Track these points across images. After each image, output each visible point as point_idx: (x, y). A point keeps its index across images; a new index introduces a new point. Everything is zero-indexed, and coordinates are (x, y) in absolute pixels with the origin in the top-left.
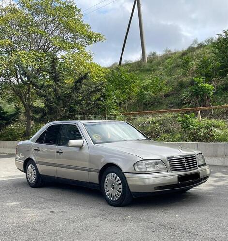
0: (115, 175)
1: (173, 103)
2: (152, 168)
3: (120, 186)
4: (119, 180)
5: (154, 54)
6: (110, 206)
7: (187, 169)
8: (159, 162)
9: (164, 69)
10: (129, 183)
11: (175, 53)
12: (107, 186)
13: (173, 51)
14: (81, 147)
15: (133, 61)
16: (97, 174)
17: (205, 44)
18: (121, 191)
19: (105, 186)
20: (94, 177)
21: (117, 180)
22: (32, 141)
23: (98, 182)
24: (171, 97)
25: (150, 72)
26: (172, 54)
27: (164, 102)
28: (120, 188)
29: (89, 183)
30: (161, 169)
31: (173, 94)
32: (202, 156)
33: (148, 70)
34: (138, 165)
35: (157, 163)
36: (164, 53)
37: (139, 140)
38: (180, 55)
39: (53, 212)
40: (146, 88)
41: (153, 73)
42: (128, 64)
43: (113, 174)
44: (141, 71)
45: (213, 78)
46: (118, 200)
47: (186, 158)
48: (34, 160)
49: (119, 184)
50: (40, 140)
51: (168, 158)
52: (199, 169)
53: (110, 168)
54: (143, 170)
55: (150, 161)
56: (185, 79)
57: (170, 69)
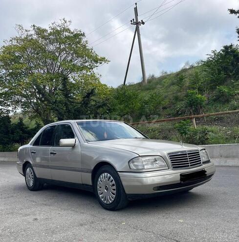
0: (109, 175)
1: (169, 114)
2: (150, 165)
3: (114, 187)
4: (112, 181)
5: (153, 76)
6: (104, 210)
7: (191, 165)
8: (158, 159)
9: (161, 88)
10: (124, 183)
11: (170, 75)
12: (100, 187)
13: (169, 73)
14: (73, 146)
15: (135, 83)
16: (90, 175)
17: (196, 65)
18: (115, 193)
19: (98, 188)
20: (87, 178)
21: (110, 180)
22: (31, 145)
23: (91, 184)
24: (168, 109)
25: (149, 91)
26: (168, 75)
27: (162, 113)
28: (114, 190)
29: (83, 184)
30: (161, 166)
31: (170, 107)
32: (206, 151)
33: (148, 89)
34: (133, 162)
35: (156, 160)
36: (161, 75)
37: (136, 138)
38: (174, 75)
39: (36, 219)
40: (146, 103)
41: (151, 91)
42: (130, 86)
43: (106, 174)
44: (142, 90)
45: (204, 91)
46: (112, 203)
47: (188, 154)
48: (31, 163)
49: (113, 185)
50: (36, 143)
51: (169, 154)
52: (204, 166)
53: (102, 167)
54: (140, 167)
55: (147, 158)
56: (179, 94)
57: (166, 87)
